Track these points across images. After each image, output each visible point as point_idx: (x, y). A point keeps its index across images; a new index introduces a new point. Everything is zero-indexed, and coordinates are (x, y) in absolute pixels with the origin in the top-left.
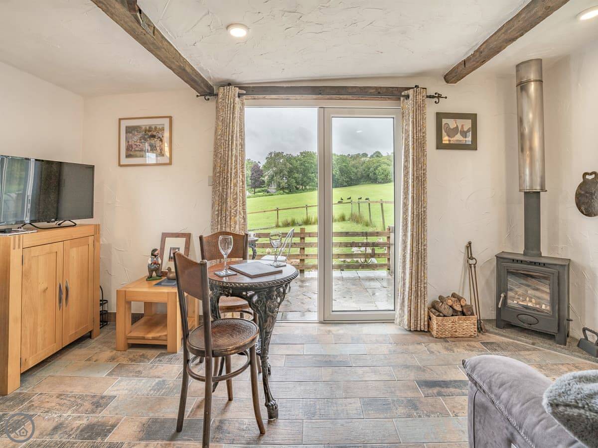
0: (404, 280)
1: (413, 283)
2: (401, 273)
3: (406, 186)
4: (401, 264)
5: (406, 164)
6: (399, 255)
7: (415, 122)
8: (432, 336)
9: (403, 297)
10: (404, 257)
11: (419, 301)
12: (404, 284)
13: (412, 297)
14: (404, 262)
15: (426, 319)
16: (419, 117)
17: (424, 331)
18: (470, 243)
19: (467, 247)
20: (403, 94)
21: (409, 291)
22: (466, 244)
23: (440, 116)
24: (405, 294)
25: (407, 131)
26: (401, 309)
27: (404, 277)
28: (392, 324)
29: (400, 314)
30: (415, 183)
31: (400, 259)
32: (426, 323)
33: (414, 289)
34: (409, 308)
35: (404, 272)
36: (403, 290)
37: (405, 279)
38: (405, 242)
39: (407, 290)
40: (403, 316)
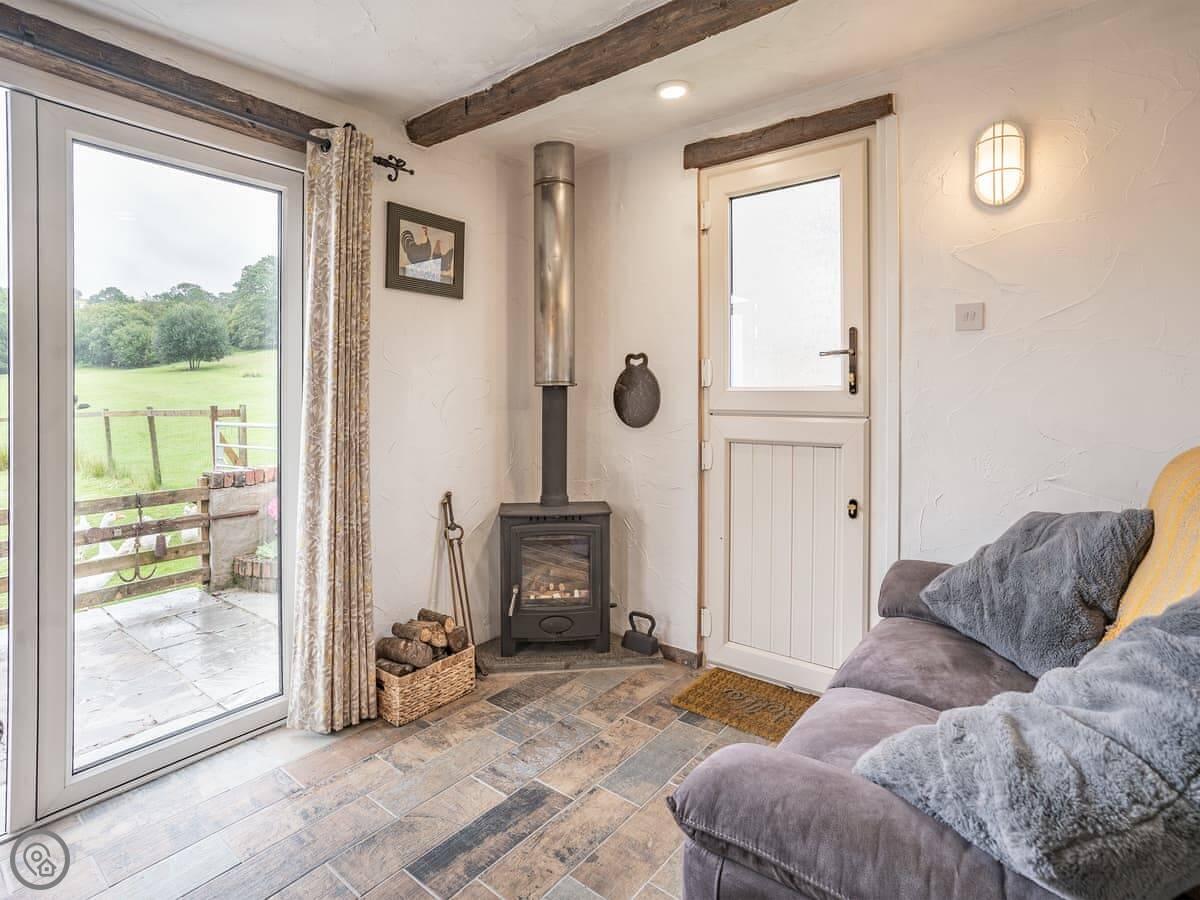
0: (312, 610)
1: (339, 613)
2: (302, 595)
3: (317, 371)
4: (303, 571)
5: (317, 316)
6: (298, 550)
7: (344, 212)
8: (390, 725)
9: (310, 654)
10: (312, 551)
11: (355, 652)
12: (313, 620)
13: (336, 647)
14: (312, 564)
15: (373, 689)
16: (354, 203)
17: (369, 720)
18: (448, 496)
19: (444, 505)
20: (313, 133)
21: (327, 636)
22: (440, 497)
23: (395, 213)
24: (316, 644)
25: (322, 232)
26: (305, 686)
27: (311, 603)
28: (281, 730)
29: (301, 699)
30: (342, 363)
31: (301, 558)
32: (373, 700)
33: (340, 627)
34: (330, 678)
35: (312, 591)
36: (311, 636)
37: (316, 608)
38: (313, 514)
39: (322, 633)
40: (312, 703)
